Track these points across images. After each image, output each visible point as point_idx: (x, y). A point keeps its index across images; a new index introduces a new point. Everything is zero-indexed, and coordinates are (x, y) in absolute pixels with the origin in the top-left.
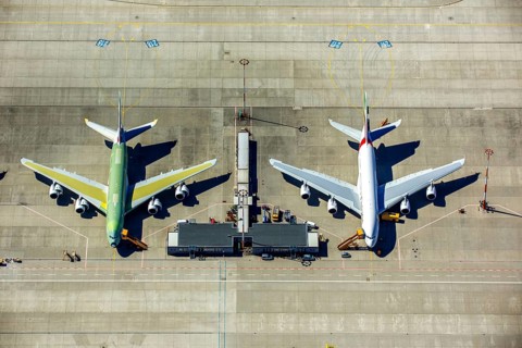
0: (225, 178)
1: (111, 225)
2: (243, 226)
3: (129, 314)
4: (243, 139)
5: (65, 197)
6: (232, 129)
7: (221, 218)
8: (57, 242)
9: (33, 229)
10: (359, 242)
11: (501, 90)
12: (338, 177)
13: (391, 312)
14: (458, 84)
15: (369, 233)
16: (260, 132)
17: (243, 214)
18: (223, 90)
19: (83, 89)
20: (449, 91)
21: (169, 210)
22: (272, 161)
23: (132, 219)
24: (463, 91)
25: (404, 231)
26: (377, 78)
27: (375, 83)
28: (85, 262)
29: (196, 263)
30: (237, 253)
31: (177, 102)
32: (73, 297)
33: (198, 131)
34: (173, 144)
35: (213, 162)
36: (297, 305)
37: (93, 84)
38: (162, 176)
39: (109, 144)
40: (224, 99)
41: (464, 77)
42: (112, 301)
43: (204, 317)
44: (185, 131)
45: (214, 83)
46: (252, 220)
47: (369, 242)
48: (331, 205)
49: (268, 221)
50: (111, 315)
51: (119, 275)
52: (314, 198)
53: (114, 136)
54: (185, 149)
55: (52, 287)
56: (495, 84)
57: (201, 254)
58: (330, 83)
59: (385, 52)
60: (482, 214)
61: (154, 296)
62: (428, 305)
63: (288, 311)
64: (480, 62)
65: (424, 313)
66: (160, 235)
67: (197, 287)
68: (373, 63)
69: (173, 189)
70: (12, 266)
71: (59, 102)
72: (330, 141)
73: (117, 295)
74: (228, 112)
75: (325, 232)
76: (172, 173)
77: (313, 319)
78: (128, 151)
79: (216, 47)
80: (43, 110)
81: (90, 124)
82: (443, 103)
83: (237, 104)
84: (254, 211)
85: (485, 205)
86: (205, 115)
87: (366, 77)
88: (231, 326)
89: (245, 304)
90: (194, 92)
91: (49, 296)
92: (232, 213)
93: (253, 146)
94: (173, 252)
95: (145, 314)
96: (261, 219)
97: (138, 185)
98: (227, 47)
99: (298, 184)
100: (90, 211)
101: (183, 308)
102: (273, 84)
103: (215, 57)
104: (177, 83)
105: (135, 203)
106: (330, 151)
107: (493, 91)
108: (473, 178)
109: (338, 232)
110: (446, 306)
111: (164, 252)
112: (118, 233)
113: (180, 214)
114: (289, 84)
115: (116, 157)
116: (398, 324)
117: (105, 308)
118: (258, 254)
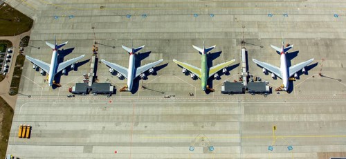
0: (238, 65)
1: (203, 84)
2: (245, 83)
3: (210, 115)
4: (243, 51)
5: (187, 73)
6: (240, 47)
7: (238, 80)
8: (186, 89)
9: (178, 84)
10: (282, 89)
11: (323, 32)
12: (274, 65)
13: (293, 113)
14: (309, 30)
15: (285, 86)
16: (248, 48)
17: (245, 79)
18: (235, 32)
19: (190, 32)
20: (307, 32)
21: (221, 77)
22: (253, 60)
23: (210, 81)
24: (311, 32)
25: (296, 84)
26: (284, 28)
27: (284, 30)
28: (195, 96)
29: (230, 96)
30: (243, 93)
31: (221, 37)
32: (192, 109)
33: (228, 48)
34: (220, 52)
35: (234, 60)
36: (263, 111)
37: (194, 31)
38: (218, 65)
39: (201, 53)
40: (236, 36)
41: (311, 28)
42: (204, 110)
43: (234, 116)
44: (224, 48)
45: (232, 30)
46: (248, 81)
47: (286, 89)
48: (273, 75)
49: (253, 81)
50: (205, 115)
51: (207, 101)
52: (267, 72)
53: (202, 51)
54: (225, 54)
55: (185, 105)
56: (321, 30)
57: (232, 93)
58: (269, 30)
59: (286, 18)
60: (319, 77)
61: (217, 108)
62: (305, 111)
63: (261, 113)
64: (316, 22)
65: (303, 113)
66: (219, 86)
67: (231, 105)
68: (282, 22)
69: (222, 70)
70: (172, 98)
71: (183, 37)
72: (271, 51)
73: (206, 108)
74: (238, 40)
75: (271, 85)
76: (221, 64)
77: (269, 116)
78: (207, 55)
79: (232, 16)
80: (179, 40)
81: (194, 47)
82: (305, 37)
83: (241, 38)
84: (248, 77)
85: (320, 75)
86: (230, 41)
87: (281, 27)
88: (243, 119)
89: (247, 111)
90: (226, 33)
91: (184, 109)
92: (241, 78)
93: (246, 53)
94: (223, 92)
95: (215, 115)
96: (250, 80)
97: (211, 68)
98: (236, 16)
99: (262, 68)
100: (195, 78)
101: (227, 113)
102: (251, 30)
103: (232, 20)
104: (221, 30)
105: (210, 75)
106: (271, 55)
107: (320, 32)
108: (316, 65)
109: (275, 85)
110: (310, 111)
111: (220, 92)
112: (205, 87)
113: (224, 78)
114: (256, 30)
115: (203, 59)
116: (295, 118)
117: (202, 113)
118: (250, 93)
